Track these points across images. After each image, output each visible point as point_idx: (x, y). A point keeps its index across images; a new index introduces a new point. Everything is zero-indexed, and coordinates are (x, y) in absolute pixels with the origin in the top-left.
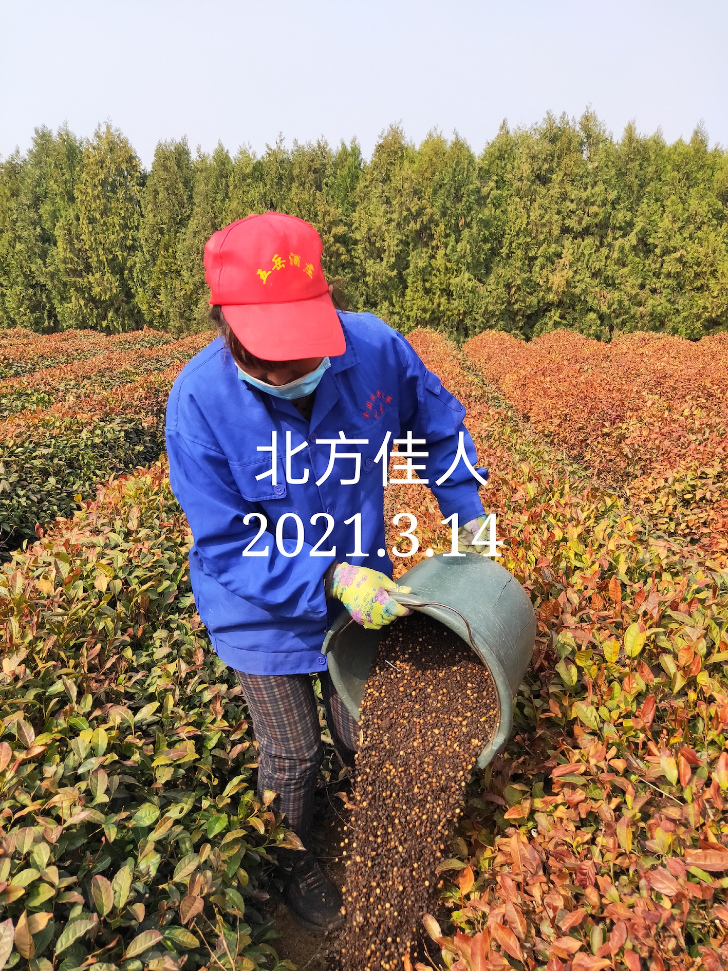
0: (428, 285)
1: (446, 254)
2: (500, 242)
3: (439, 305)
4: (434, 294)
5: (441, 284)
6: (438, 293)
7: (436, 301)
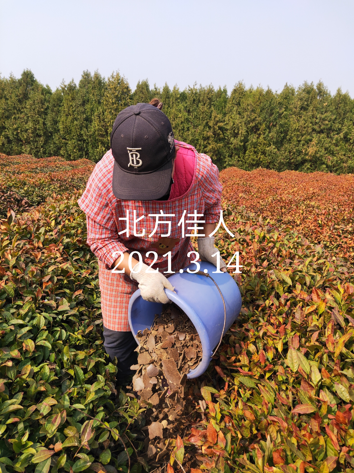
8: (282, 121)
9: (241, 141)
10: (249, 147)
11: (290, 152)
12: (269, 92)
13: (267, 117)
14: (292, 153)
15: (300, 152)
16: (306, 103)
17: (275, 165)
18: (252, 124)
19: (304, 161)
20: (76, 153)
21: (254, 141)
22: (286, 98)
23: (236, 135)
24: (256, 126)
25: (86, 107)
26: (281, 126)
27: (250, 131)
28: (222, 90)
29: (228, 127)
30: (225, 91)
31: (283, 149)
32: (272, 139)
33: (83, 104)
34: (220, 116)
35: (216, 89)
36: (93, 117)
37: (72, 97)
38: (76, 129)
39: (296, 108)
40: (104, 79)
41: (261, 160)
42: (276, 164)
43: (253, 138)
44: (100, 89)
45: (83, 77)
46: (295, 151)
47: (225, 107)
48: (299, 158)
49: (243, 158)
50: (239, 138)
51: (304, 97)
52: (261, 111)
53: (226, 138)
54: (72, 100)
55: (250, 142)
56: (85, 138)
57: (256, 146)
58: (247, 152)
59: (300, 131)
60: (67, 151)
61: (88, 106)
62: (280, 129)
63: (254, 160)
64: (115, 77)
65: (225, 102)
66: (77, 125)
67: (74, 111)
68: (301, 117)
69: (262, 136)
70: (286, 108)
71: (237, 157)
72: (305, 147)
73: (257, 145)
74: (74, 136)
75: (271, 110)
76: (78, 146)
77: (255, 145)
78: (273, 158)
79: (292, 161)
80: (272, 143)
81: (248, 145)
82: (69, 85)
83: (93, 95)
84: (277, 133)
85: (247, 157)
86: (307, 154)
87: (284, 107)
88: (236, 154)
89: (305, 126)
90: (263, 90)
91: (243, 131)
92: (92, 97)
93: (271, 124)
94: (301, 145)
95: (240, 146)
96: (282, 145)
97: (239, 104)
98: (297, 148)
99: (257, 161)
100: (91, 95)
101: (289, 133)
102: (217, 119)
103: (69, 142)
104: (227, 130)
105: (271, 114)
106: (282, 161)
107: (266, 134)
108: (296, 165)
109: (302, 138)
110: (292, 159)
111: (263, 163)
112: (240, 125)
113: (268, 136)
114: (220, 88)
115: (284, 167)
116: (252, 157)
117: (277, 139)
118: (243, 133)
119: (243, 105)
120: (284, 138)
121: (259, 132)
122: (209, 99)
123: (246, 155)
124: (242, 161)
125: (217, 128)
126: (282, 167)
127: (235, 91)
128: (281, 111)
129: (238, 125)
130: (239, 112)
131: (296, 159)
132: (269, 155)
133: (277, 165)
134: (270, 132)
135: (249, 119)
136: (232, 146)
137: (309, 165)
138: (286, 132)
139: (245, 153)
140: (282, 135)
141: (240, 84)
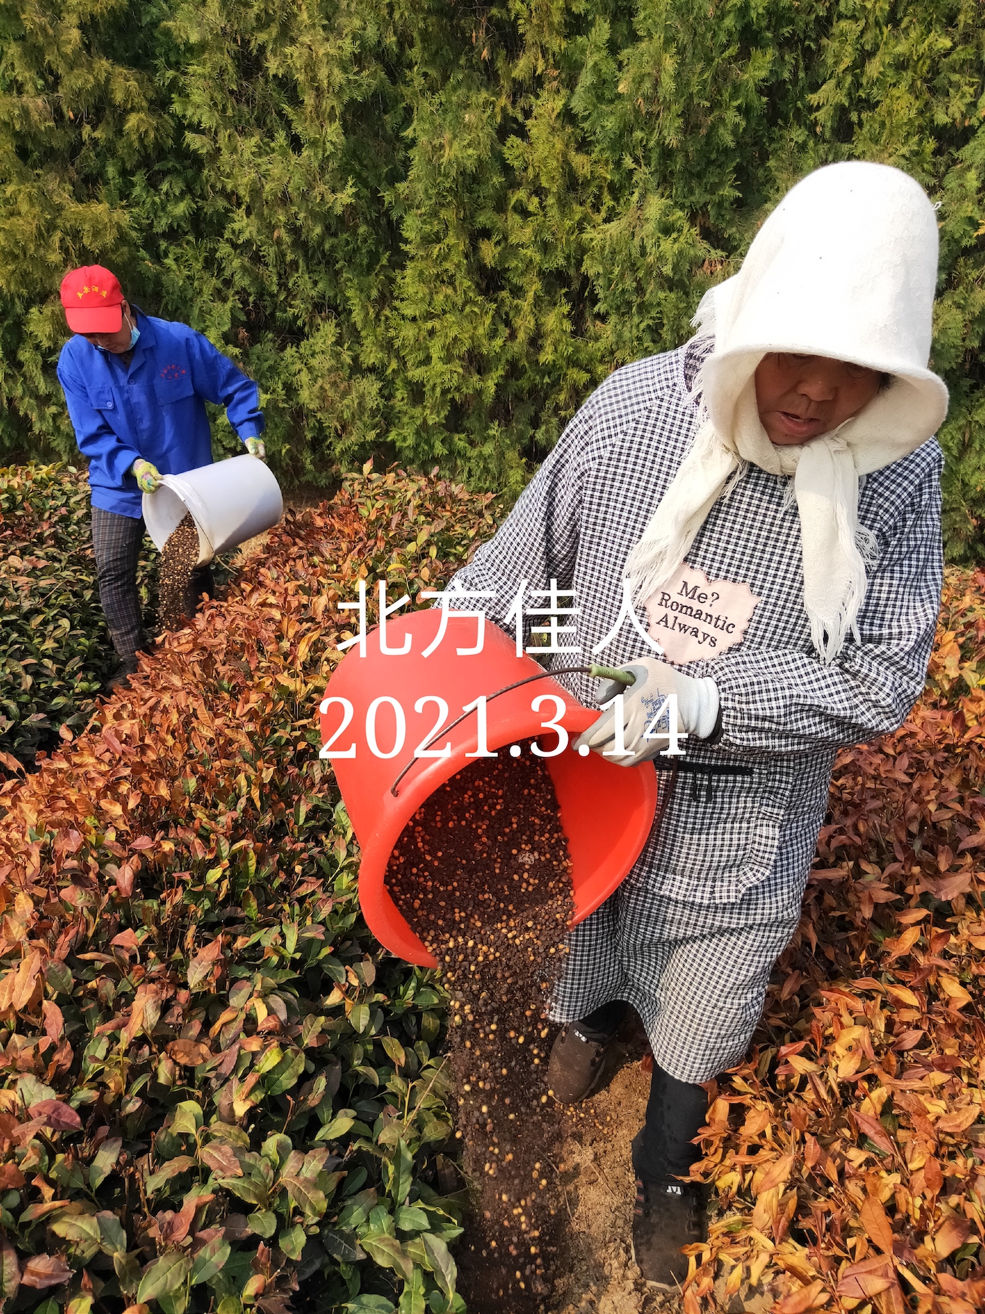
0: (489, 252)
1: (568, 116)
2: (811, 57)
3: (535, 341)
4: (518, 292)
5: (546, 248)
6: (534, 287)
7: (524, 324)
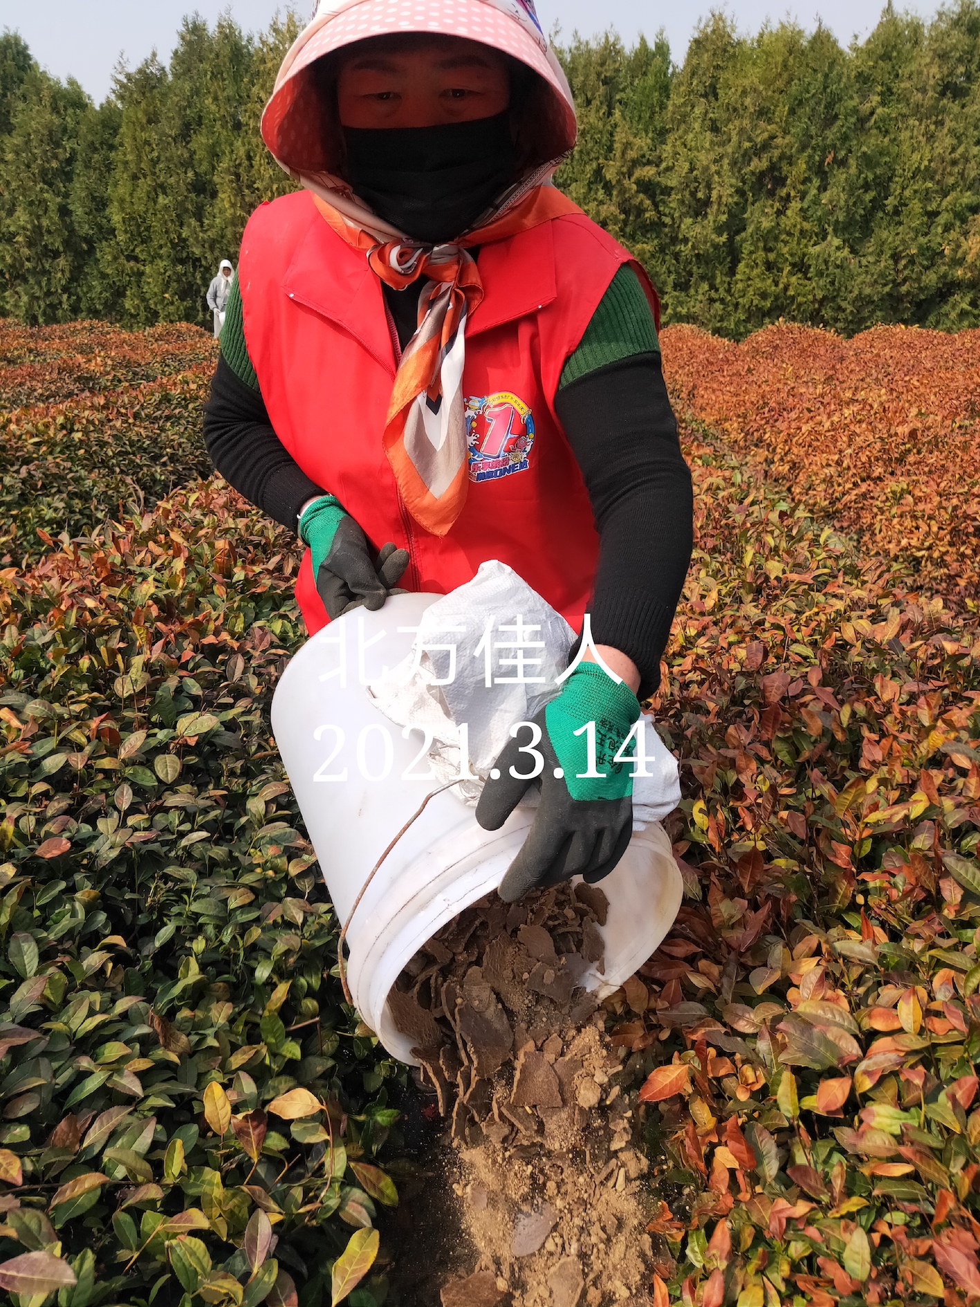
8: (871, 143)
9: (719, 230)
10: (747, 248)
11: (896, 257)
12: (822, 40)
13: (813, 130)
14: (903, 262)
15: (934, 256)
16: (961, 69)
17: (840, 309)
18: (759, 164)
19: (947, 289)
20: (172, 303)
21: (766, 224)
22: (886, 57)
23: (699, 208)
24: (773, 167)
25: (193, 146)
26: (868, 161)
27: (752, 189)
28: (652, 46)
29: (672, 182)
30: (663, 49)
31: (870, 246)
32: (831, 212)
33: (186, 133)
34: (643, 143)
35: (629, 45)
36: (216, 179)
37: (146, 112)
38: (165, 222)
39: (923, 90)
40: (250, 40)
41: (791, 292)
42: (844, 304)
43: (761, 216)
44: (237, 78)
45: (183, 38)
46: (914, 251)
47: (663, 107)
48: (931, 278)
49: (728, 291)
50: (711, 217)
51: (955, 48)
52: (792, 112)
53: (667, 220)
54: (149, 122)
55: (750, 229)
56: (197, 251)
57: (771, 244)
58: (741, 267)
59: (937, 177)
60: (143, 300)
61: (200, 141)
62: (860, 172)
63: (764, 296)
64: (284, 29)
65: (665, 89)
66: (166, 208)
67: (155, 163)
68: (940, 123)
69: (795, 205)
70: (887, 95)
71: (705, 286)
72: (953, 235)
73: (776, 239)
74: (161, 247)
75: (830, 106)
76: (178, 281)
77: (769, 239)
78: (832, 283)
79: (904, 289)
80: (830, 230)
81: (744, 240)
82: (140, 71)
83: (216, 99)
84: (851, 189)
85: (740, 286)
86: (958, 262)
87: (879, 89)
88: (703, 278)
89: (956, 155)
90: (800, 33)
91: (724, 190)
92: (213, 108)
93: (829, 159)
94: (940, 230)
95: (716, 247)
96: (867, 231)
97: (711, 92)
98: (922, 240)
99: (777, 298)
100: (209, 101)
101: (895, 188)
102: (632, 154)
103: (148, 269)
104: (667, 191)
105: (831, 120)
106: (867, 291)
107: (809, 197)
108: (919, 305)
109: (944, 203)
110: (905, 280)
111: (800, 305)
112: (713, 168)
113: (816, 202)
114: (643, 41)
115: (873, 311)
116: (758, 284)
117: (848, 212)
118: (724, 199)
119: (728, 96)
120: (877, 204)
121: (783, 192)
122: (606, 82)
123: (738, 277)
124: (722, 301)
125: (634, 187)
126: (866, 313)
127: (698, 45)
128: (866, 108)
129: (706, 168)
130: (713, 121)
131: (918, 280)
132: (820, 274)
133: (850, 308)
134: (823, 188)
135: (747, 145)
136: (685, 250)
137: (968, 299)
138: (882, 185)
139: (732, 272)
140: (868, 197)
141: (718, 19)
